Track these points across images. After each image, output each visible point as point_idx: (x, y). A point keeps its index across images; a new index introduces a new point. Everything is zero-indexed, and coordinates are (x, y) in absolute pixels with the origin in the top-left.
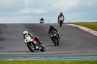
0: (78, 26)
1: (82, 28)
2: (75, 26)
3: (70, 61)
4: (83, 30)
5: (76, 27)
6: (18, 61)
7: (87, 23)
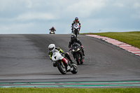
0: (104, 38)
1: (109, 40)
2: (99, 37)
3: (93, 88)
4: (111, 44)
5: (101, 39)
6: (18, 89)
7: (117, 33)
